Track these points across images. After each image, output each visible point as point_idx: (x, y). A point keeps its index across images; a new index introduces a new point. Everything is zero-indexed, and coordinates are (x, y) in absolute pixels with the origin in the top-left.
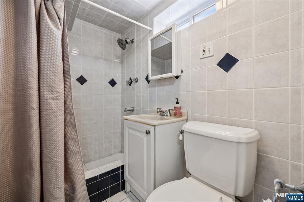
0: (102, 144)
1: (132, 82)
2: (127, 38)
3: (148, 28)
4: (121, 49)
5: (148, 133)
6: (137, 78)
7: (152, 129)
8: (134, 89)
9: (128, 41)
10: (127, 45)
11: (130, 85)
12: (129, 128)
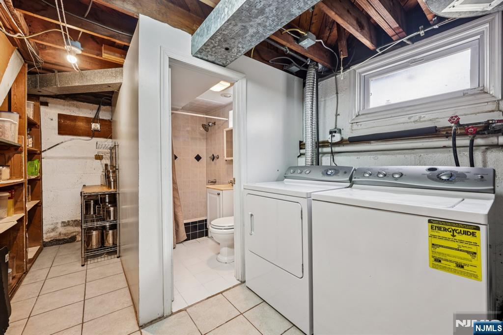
0: (190, 211)
1: (214, 158)
2: (210, 122)
3: (225, 119)
4: (205, 132)
5: (219, 194)
6: (218, 155)
7: (221, 192)
8: (215, 164)
9: (210, 124)
10: (209, 128)
11: (213, 160)
12: (210, 193)
